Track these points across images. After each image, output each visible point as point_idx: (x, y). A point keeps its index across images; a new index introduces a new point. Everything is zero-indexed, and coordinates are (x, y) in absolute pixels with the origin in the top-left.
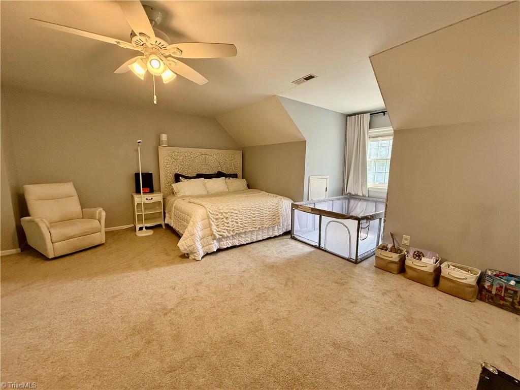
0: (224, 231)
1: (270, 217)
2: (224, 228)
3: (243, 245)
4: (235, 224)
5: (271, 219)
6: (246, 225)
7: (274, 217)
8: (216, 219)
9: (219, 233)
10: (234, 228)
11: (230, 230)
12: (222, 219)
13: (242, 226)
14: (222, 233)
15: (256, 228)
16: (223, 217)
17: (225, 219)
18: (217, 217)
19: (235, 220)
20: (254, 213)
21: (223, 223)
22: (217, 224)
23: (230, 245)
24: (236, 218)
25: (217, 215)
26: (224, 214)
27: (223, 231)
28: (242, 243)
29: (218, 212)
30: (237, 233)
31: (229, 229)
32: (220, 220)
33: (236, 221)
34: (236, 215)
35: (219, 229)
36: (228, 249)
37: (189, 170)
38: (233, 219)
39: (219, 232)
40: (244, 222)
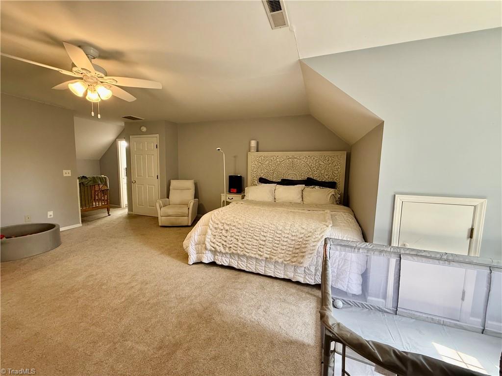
0: (219, 244)
1: (291, 249)
2: (220, 240)
3: (244, 271)
4: (234, 240)
5: (290, 253)
6: (247, 246)
7: (298, 251)
8: (216, 228)
9: (213, 245)
10: (231, 246)
11: (226, 245)
12: (222, 230)
13: (243, 247)
14: (215, 246)
15: (261, 256)
16: (222, 228)
17: (224, 232)
18: (216, 226)
19: (235, 236)
20: (265, 234)
21: (221, 234)
22: (214, 234)
23: (226, 264)
24: (238, 234)
25: (217, 224)
26: (225, 225)
27: (217, 243)
28: (242, 269)
29: (220, 221)
30: (233, 253)
31: (225, 243)
32: (218, 230)
33: (237, 237)
34: (239, 230)
35: (214, 241)
36: (222, 266)
37: (275, 175)
38: (233, 234)
39: (214, 243)
40: (247, 242)
